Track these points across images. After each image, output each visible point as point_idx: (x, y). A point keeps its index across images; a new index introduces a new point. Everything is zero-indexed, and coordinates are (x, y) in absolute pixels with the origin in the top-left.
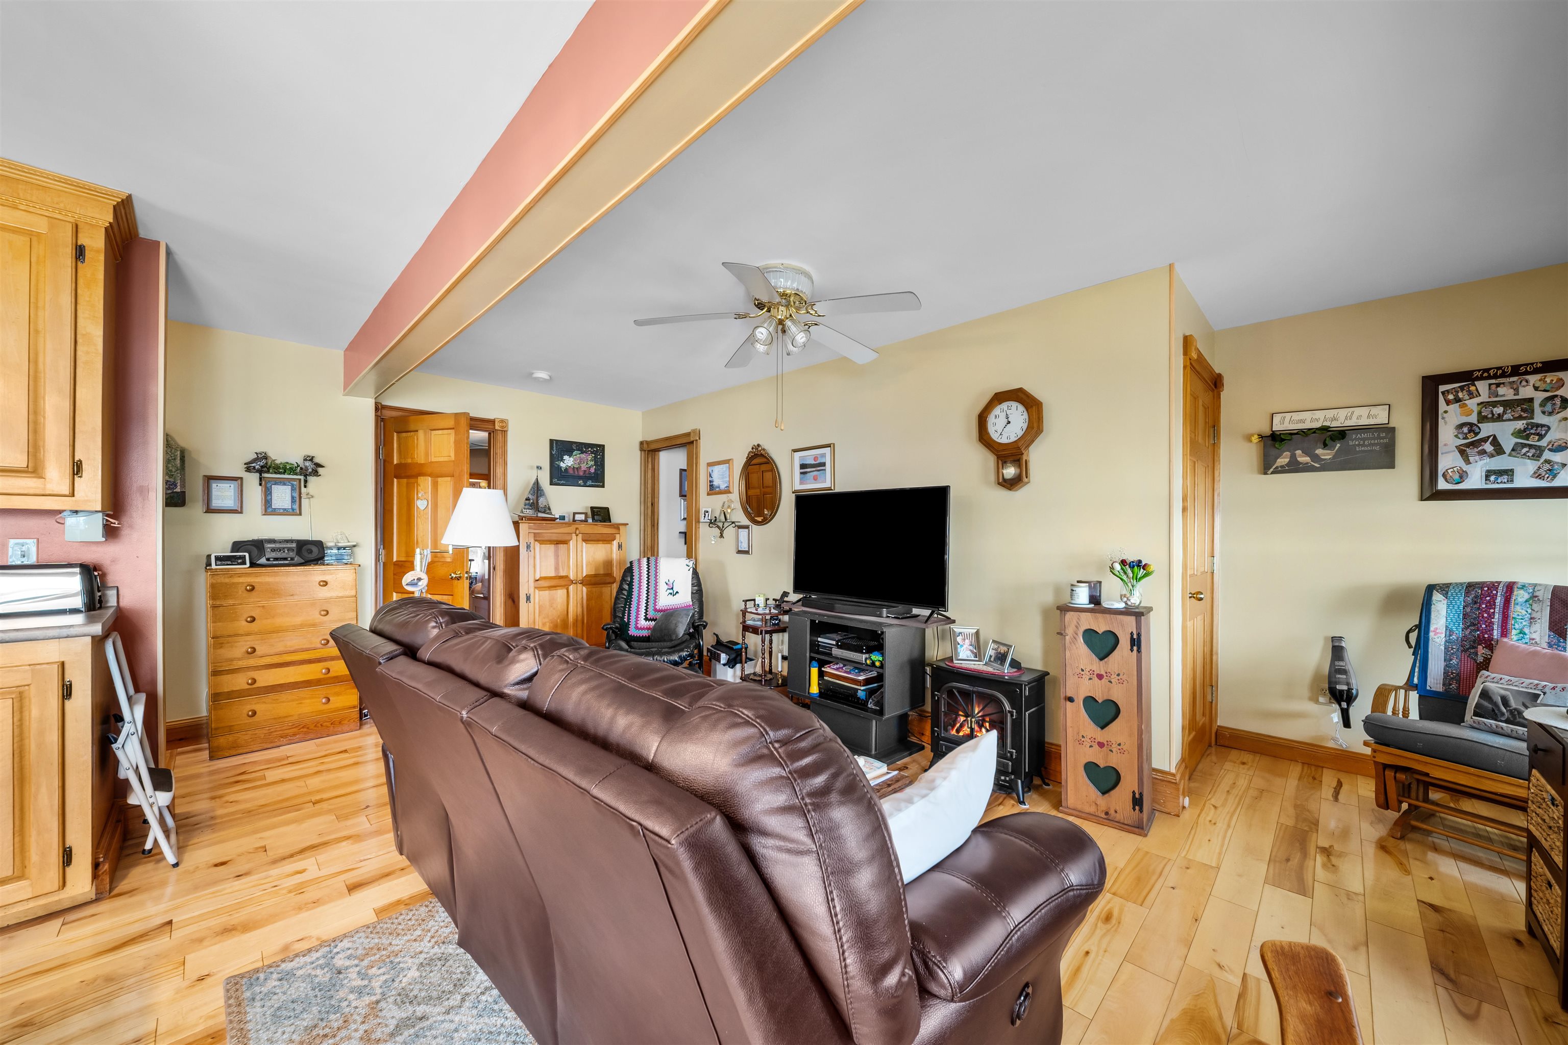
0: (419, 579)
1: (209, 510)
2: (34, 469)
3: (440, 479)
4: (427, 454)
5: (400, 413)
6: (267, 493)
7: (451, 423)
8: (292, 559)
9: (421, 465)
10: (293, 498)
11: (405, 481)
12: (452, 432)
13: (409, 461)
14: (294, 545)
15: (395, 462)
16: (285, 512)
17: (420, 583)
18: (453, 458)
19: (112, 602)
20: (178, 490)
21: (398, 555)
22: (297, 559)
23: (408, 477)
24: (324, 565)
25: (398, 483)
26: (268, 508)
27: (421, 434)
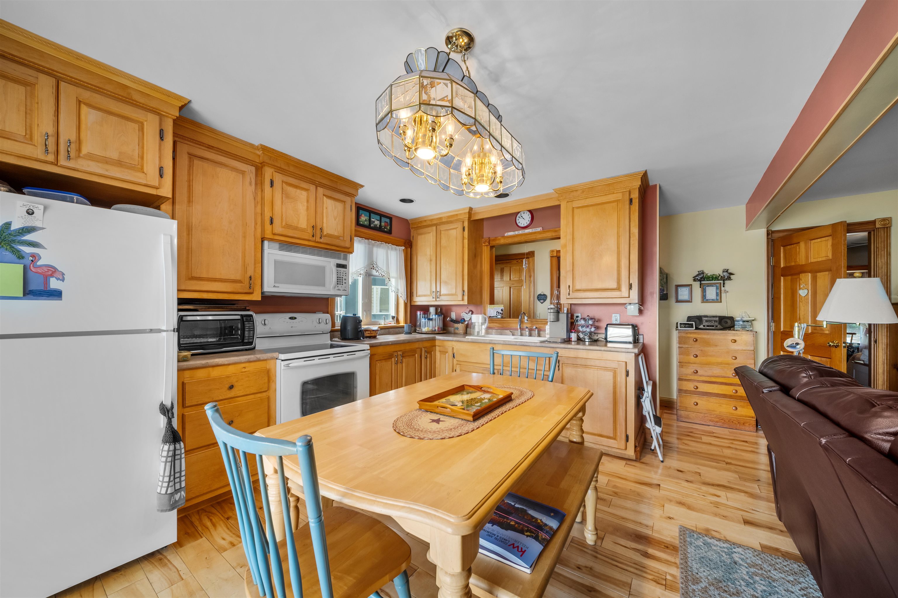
0: (797, 344)
1: (678, 301)
2: (619, 289)
3: (819, 275)
4: (807, 257)
5: (785, 233)
6: (704, 292)
7: (829, 232)
8: (716, 326)
9: (802, 265)
10: (717, 293)
11: (789, 277)
12: (830, 238)
13: (793, 264)
14: (717, 319)
15: (782, 266)
16: (713, 301)
17: (798, 347)
18: (830, 256)
19: (641, 341)
20: (665, 292)
21: (784, 327)
22: (719, 327)
23: (791, 275)
24: (734, 330)
25: (784, 280)
26: (704, 299)
27: (802, 245)
